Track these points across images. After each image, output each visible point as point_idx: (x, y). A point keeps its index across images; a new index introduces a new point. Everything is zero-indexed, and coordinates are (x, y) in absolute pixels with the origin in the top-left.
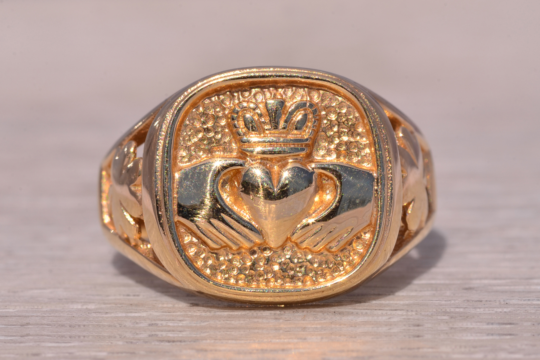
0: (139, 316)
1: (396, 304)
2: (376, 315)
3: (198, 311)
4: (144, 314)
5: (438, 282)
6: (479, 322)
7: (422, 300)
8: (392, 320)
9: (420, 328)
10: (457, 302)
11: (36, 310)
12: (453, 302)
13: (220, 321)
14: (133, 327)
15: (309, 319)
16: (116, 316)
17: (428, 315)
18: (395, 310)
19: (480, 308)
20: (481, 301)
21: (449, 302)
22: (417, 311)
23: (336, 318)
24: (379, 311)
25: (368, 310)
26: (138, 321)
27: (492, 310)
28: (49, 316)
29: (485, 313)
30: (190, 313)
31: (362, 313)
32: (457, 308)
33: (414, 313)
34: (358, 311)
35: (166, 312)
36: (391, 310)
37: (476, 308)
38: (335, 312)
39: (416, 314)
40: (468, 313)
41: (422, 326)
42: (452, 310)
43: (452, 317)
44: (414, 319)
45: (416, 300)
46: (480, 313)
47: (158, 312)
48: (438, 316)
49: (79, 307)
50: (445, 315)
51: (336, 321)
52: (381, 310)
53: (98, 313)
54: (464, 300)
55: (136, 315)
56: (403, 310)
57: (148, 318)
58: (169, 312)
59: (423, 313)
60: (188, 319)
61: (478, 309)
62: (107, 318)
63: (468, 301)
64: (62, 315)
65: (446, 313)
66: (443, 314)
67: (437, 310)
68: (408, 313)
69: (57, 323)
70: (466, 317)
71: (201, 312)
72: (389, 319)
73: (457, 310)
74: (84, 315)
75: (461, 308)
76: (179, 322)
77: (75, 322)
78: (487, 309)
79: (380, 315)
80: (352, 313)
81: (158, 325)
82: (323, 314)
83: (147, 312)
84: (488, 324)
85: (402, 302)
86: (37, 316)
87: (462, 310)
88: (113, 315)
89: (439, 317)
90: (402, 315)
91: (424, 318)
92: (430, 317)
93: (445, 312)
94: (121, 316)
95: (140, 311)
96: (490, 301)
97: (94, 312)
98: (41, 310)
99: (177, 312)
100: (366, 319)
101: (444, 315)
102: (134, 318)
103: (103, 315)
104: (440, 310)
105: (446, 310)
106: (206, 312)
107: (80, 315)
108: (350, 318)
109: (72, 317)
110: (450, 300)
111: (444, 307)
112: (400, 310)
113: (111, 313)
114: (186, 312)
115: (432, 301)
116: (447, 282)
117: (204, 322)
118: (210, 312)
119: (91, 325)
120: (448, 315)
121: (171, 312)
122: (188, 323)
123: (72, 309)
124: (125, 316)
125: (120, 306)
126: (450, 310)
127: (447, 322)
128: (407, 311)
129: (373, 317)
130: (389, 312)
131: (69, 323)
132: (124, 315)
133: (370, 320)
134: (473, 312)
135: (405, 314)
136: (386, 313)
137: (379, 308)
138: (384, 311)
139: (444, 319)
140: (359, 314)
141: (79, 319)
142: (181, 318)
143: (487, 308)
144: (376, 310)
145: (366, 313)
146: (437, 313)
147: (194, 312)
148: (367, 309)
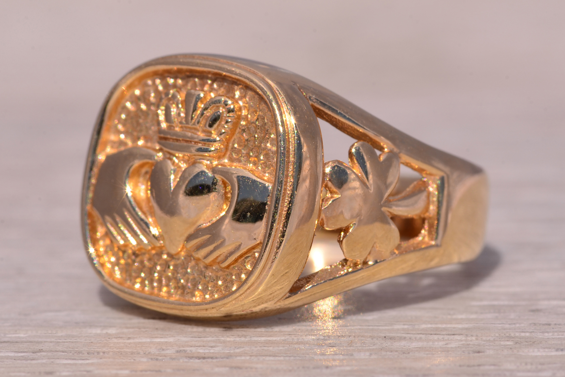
0: (166, 342)
1: (454, 328)
2: (431, 340)
3: (232, 336)
4: (171, 340)
5: (502, 303)
6: (547, 348)
7: (484, 324)
8: (449, 346)
9: (481, 354)
10: (522, 325)
11: (50, 335)
12: (518, 325)
13: (256, 347)
14: (159, 354)
15: (356, 345)
16: (140, 342)
17: (489, 340)
18: (453, 335)
19: (548, 332)
20: (550, 325)
21: (514, 326)
22: (477, 336)
23: (387, 343)
24: (435, 336)
25: (423, 334)
26: (165, 347)
27: (562, 334)
28: (64, 342)
29: (553, 337)
30: (223, 339)
31: (416, 338)
32: (523, 332)
33: (474, 338)
34: (412, 335)
35: (195, 337)
36: (449, 335)
37: (544, 332)
38: (385, 337)
39: (477, 339)
40: (535, 338)
41: (483, 352)
42: (517, 334)
43: (516, 343)
44: (474, 345)
45: (477, 324)
46: (548, 338)
47: (186, 337)
48: (501, 341)
49: (98, 331)
50: (509, 341)
51: (386, 347)
52: (438, 334)
53: (120, 339)
54: (531, 324)
55: (162, 340)
56: (462, 334)
57: (175, 344)
58: (199, 337)
59: (484, 338)
60: (221, 345)
61: (546, 333)
62: (130, 344)
63: (535, 324)
64: (79, 340)
65: (509, 338)
66: (506, 339)
67: (500, 335)
68: (467, 338)
69: (73, 349)
70: (533, 342)
71: (235, 338)
72: (446, 344)
73: (523, 334)
74: (103, 341)
75: (526, 332)
76: (210, 348)
77: (94, 349)
78: (556, 334)
79: (436, 340)
80: (405, 338)
81: (187, 352)
82: (372, 339)
83: (174, 337)
84: (557, 350)
85: (460, 326)
86: (51, 342)
87: (528, 334)
88: (137, 340)
89: (502, 343)
90: (461, 341)
91: (485, 344)
92: (492, 342)
93: (508, 336)
94: (145, 342)
95: (167, 336)
96: (559, 325)
97: (115, 338)
98: (55, 335)
99: (208, 337)
100: (420, 344)
101: (507, 341)
102: (159, 343)
103: (125, 341)
104: (503, 335)
105: (510, 335)
106: (240, 337)
107: (100, 340)
108: (403, 343)
109: (90, 342)
110: (514, 324)
111: (507, 331)
112: (459, 335)
113: (134, 338)
114: (218, 337)
115: (494, 324)
116: (512, 303)
117: (238, 348)
118: (245, 337)
119: (112, 351)
120: (512, 341)
121: (202, 337)
122: (221, 349)
123: (91, 333)
124: (150, 342)
125: (144, 330)
126: (515, 334)
127: (511, 348)
128: (467, 335)
129: (428, 342)
130: (446, 337)
131: (87, 349)
132: (148, 340)
133: (425, 346)
134: (541, 337)
135: (464, 339)
136: (443, 338)
137: (435, 333)
138: (440, 336)
139: (508, 345)
140: (412, 340)
141: (98, 345)
142: (213, 344)
143: (556, 332)
144: (431, 334)
145: (421, 338)
146: (500, 338)
147: (228, 337)
148: (421, 334)
